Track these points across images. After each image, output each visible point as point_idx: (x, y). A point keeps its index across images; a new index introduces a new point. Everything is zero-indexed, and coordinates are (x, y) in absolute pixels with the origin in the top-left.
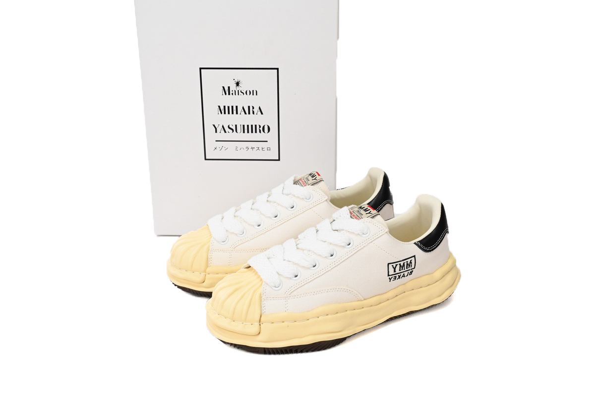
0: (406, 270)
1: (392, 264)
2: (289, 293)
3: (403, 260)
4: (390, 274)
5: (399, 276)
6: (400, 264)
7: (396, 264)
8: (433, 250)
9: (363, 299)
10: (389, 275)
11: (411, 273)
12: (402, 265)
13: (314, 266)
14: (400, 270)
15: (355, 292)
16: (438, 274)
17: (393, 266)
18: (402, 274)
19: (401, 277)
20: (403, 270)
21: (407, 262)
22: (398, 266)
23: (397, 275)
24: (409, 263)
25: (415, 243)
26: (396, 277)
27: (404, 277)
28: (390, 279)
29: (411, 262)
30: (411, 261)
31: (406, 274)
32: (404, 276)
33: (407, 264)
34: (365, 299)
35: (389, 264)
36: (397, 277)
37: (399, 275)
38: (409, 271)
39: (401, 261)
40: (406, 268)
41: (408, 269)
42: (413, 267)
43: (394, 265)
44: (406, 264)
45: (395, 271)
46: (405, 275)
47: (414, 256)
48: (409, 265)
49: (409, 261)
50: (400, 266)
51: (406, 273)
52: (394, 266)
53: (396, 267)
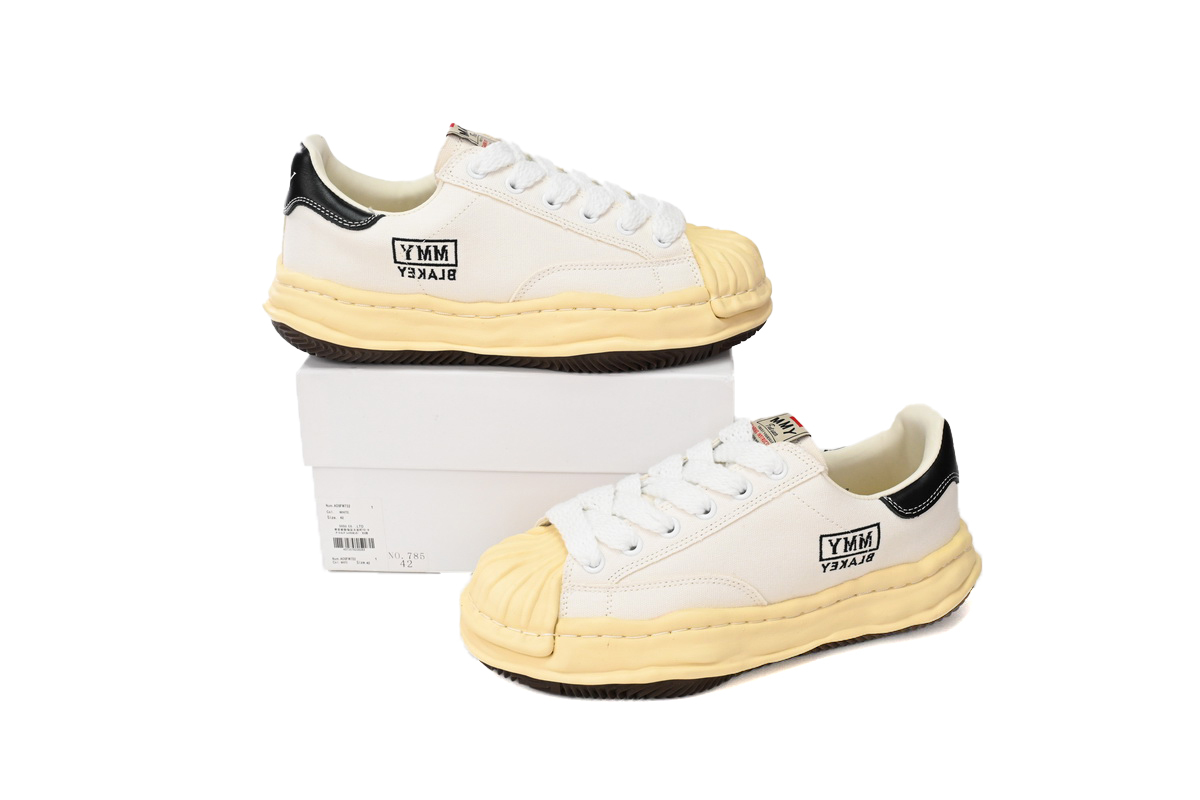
0: (858, 550)
1: (830, 538)
2: (617, 581)
3: (853, 531)
4: (824, 557)
5: (844, 563)
6: (846, 539)
7: (838, 537)
8: (918, 514)
9: (766, 603)
10: (821, 559)
11: (871, 557)
12: (850, 540)
13: (670, 531)
14: (846, 551)
15: (750, 587)
16: (928, 564)
17: (830, 541)
18: (850, 559)
19: (848, 564)
20: (853, 552)
21: (862, 535)
22: (842, 542)
23: (839, 560)
24: (865, 537)
25: (882, 499)
26: (837, 563)
27: (855, 564)
28: (825, 567)
29: (869, 537)
30: (869, 533)
31: (858, 560)
32: (854, 562)
33: (862, 540)
34: (769, 604)
35: (822, 537)
36: (840, 564)
37: (844, 559)
38: (867, 554)
39: (848, 532)
40: (858, 547)
41: (864, 549)
42: (874, 546)
43: (834, 539)
44: (858, 539)
45: (834, 552)
46: (858, 562)
47: (878, 525)
48: (865, 541)
49: (865, 533)
50: (847, 542)
51: (859, 558)
52: (834, 542)
53: (837, 543)
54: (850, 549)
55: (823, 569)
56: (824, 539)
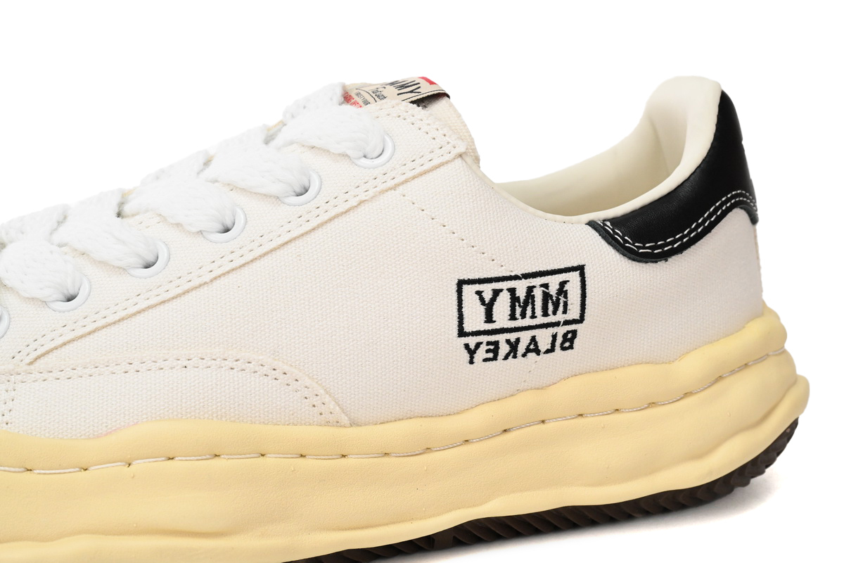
0: (540, 320)
1: (478, 286)
2: (28, 360)
3: (526, 276)
4: (467, 329)
5: (514, 346)
6: (512, 291)
7: (496, 285)
8: (665, 256)
9: (345, 420)
10: (462, 333)
11: (569, 341)
12: (522, 293)
13: (148, 265)
14: (513, 317)
15: (310, 382)
17: (479, 293)
18: (525, 337)
19: (522, 349)
21: (546, 286)
22: (504, 299)
23: (501, 338)
24: (553, 290)
25: (592, 224)
26: (496, 344)
27: (537, 352)
28: (472, 352)
29: (562, 291)
30: (563, 284)
31: (544, 344)
32: (533, 348)
33: (546, 296)
34: (354, 424)
35: (461, 283)
36: (504, 349)
37: (512, 337)
38: (561, 330)
39: (516, 278)
40: (539, 311)
41: (552, 319)
42: (574, 313)
43: (487, 290)
44: (538, 294)
45: (489, 318)
46: (543, 347)
48: (555, 301)
49: (554, 282)
50: (514, 299)
51: (544, 337)
53: (493, 300)
54: (523, 315)
55: (467, 356)
56: (465, 288)
